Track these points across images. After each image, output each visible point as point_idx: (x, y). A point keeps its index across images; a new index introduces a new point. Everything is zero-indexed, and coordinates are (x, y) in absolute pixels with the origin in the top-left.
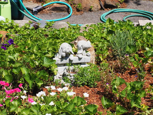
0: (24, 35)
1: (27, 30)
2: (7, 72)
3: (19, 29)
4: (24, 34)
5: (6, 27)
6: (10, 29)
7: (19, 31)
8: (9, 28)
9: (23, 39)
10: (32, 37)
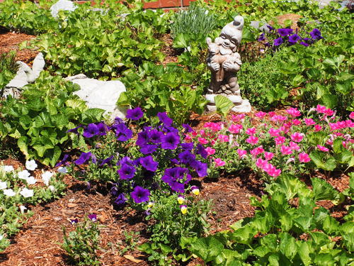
0: (331, 23)
1: (334, 13)
2: (325, 89)
3: (319, 11)
4: (329, 22)
5: (295, 8)
6: (301, 12)
7: (319, 14)
8: (301, 8)
9: (331, 30)
10: (348, 27)
